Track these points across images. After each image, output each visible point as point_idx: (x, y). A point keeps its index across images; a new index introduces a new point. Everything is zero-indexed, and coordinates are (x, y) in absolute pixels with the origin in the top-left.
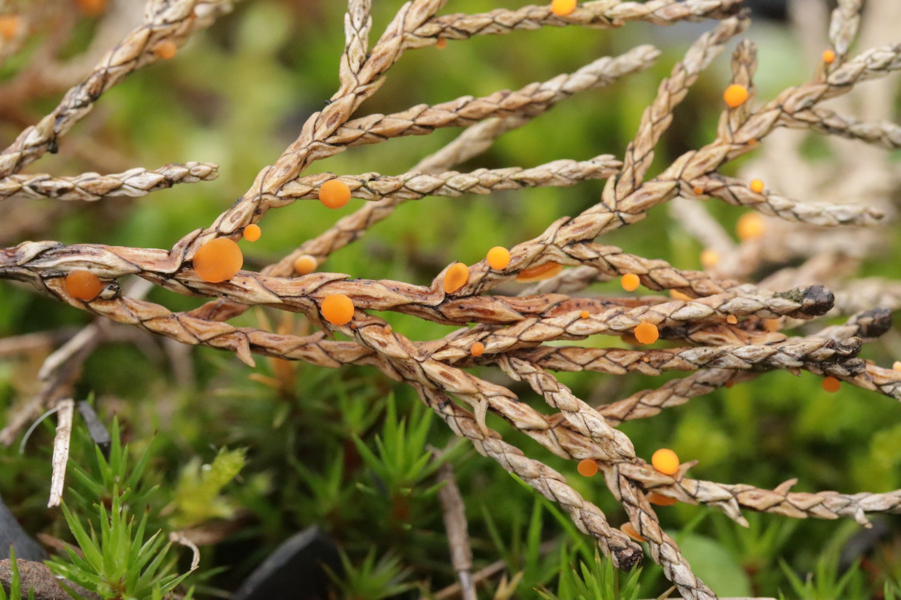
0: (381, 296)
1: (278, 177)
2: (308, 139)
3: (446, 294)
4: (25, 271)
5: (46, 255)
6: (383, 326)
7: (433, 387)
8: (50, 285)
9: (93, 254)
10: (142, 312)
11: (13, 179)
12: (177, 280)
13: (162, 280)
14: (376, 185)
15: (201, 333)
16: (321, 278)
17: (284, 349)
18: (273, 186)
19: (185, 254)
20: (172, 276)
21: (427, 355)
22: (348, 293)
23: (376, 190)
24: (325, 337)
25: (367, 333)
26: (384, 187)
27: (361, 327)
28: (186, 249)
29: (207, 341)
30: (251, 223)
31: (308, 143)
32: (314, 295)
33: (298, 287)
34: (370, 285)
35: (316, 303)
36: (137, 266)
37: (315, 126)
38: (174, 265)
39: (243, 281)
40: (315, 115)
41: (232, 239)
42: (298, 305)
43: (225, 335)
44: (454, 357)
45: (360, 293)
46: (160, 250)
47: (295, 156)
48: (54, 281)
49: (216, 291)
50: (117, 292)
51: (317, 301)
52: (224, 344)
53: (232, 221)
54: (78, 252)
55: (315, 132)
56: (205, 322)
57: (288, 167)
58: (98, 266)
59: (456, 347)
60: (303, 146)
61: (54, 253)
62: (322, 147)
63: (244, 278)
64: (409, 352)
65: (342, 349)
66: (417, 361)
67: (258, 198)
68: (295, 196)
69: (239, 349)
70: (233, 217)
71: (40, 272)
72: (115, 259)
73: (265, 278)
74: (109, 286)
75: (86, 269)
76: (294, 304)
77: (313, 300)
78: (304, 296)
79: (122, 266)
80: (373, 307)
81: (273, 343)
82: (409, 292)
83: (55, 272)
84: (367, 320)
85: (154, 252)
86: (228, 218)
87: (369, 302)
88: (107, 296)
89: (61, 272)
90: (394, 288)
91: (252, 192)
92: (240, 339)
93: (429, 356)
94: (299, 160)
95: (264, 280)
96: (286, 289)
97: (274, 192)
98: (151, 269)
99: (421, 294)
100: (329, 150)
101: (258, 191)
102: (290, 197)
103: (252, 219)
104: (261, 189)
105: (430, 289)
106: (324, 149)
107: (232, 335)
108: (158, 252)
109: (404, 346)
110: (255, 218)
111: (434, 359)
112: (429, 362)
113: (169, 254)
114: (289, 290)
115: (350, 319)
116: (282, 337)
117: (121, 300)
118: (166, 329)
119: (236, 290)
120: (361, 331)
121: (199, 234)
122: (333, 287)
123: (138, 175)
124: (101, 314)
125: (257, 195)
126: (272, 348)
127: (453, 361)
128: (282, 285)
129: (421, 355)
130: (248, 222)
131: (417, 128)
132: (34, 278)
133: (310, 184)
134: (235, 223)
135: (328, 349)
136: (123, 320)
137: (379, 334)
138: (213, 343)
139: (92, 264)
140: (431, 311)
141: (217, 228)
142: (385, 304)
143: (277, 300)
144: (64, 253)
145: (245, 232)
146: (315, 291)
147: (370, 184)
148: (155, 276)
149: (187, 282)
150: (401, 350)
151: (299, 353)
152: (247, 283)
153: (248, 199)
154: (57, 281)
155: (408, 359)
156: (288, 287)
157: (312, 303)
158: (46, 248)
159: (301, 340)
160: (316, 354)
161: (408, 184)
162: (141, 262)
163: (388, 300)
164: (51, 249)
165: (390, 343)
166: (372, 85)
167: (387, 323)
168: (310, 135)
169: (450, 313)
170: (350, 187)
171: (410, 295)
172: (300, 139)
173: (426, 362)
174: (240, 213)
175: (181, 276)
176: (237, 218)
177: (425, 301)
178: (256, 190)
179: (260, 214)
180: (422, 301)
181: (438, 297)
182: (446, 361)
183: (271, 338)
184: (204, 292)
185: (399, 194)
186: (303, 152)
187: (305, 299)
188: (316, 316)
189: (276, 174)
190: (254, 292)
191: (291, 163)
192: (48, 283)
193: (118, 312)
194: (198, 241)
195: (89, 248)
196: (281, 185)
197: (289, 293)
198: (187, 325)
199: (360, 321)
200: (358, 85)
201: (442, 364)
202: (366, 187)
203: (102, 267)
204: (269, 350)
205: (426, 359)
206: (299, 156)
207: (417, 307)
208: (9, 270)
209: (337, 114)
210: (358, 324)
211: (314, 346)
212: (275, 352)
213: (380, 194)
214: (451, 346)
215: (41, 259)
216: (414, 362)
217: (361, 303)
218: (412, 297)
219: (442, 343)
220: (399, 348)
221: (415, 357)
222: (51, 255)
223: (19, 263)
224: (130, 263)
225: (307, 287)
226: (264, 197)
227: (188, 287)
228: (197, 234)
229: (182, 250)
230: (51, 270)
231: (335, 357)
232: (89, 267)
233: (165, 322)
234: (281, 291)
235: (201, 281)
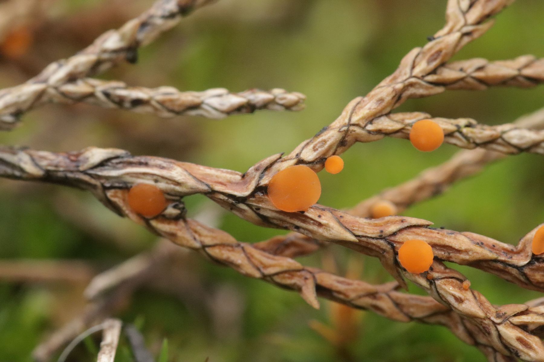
0: (463, 248)
1: (370, 109)
2: (405, 74)
3: (533, 255)
4: (86, 178)
5: (113, 163)
6: (461, 281)
7: (506, 353)
8: (112, 196)
9: (163, 168)
10: (206, 236)
11: (86, 83)
12: (249, 206)
13: (232, 204)
14: (472, 132)
15: (266, 267)
16: (402, 221)
17: (352, 295)
18: (363, 118)
19: (260, 178)
20: (243, 200)
21: (505, 318)
22: (429, 240)
23: (471, 137)
24: (397, 288)
25: (443, 286)
26: (480, 135)
27: (438, 279)
28: (262, 173)
29: (271, 276)
30: (334, 154)
31: (405, 78)
32: (393, 238)
33: (376, 228)
34: (453, 235)
35: (393, 248)
36: (207, 185)
37: (414, 62)
38: (247, 189)
39: (318, 214)
40: (415, 51)
41: (312, 168)
42: (374, 248)
43: (291, 272)
44: (533, 323)
45: (442, 243)
46: (233, 171)
47: (390, 89)
48: (116, 192)
49: (288, 223)
50: (182, 212)
51: (395, 245)
52: (289, 282)
53: (315, 149)
54: (146, 164)
55: (413, 67)
56: (271, 256)
57: (381, 100)
58: (165, 181)
59: (537, 314)
60: (400, 80)
61: (120, 163)
62: (419, 84)
63: (320, 211)
64: (486, 311)
65: (414, 302)
66: (493, 322)
67: (345, 128)
68: (384, 132)
69: (304, 288)
70: (316, 145)
71: (103, 181)
72: (185, 175)
73: (342, 215)
74: (173, 204)
75: (152, 183)
76: (370, 246)
77: (390, 243)
78: (381, 238)
79: (192, 183)
80: (454, 260)
81: (341, 287)
82: (493, 249)
83: (119, 183)
84: (445, 273)
85: (227, 173)
86: (311, 146)
87: (449, 254)
88: (170, 215)
89: (125, 183)
90: (478, 241)
91: (339, 122)
92: (306, 279)
93: (507, 319)
94: (394, 94)
95: (341, 217)
96: (363, 228)
97: (362, 124)
98: (221, 190)
99: (507, 251)
100: (427, 88)
101: (347, 121)
102: (379, 132)
103: (336, 150)
104: (350, 120)
105: (516, 249)
106: (421, 86)
107: (299, 274)
108: (231, 173)
109: (481, 304)
110: (339, 150)
111: (511, 323)
112: (507, 325)
113: (243, 177)
114: (365, 230)
115: (427, 269)
116: (350, 281)
117: (185, 221)
118: (228, 258)
119: (309, 223)
120: (438, 283)
121: (278, 159)
122: (413, 232)
123: (220, 96)
124: (163, 234)
125: (345, 126)
126: (339, 292)
127: (532, 327)
128: (360, 223)
129: (498, 316)
130: (331, 152)
131: (521, 79)
132: (94, 187)
133: (402, 121)
134: (317, 152)
135: (398, 301)
136: (185, 242)
137: (456, 289)
138: (277, 279)
139: (159, 178)
140: (514, 272)
141: (297, 155)
142: (467, 257)
143: (352, 238)
144: (130, 164)
145: (327, 163)
146: (394, 234)
147: (465, 130)
148: (226, 198)
149: (258, 209)
150: (478, 308)
151: (368, 301)
152: (323, 217)
153: (334, 129)
154: (119, 193)
155: (484, 319)
156: (365, 227)
157: (389, 246)
158: (112, 156)
159: (371, 287)
160: (385, 304)
161: (505, 136)
162: (212, 182)
163: (470, 253)
164: (117, 157)
165: (467, 299)
166: (481, 27)
167: (466, 279)
168: (408, 70)
169: (535, 276)
170: (444, 130)
171: (495, 251)
172: (397, 73)
173: (503, 325)
174: (325, 142)
175: (253, 201)
176: (320, 147)
177: (510, 260)
178: (344, 120)
179: (345, 146)
180: (507, 259)
181: (524, 258)
182: (524, 327)
183: (339, 282)
184: (275, 222)
185: (494, 146)
186: (399, 86)
187: (382, 242)
188: (391, 261)
189: (368, 106)
190: (329, 227)
191: (385, 96)
192: (110, 194)
193: (180, 234)
194: (276, 166)
195: (159, 161)
196: (371, 119)
197: (366, 233)
198: (252, 256)
199: (438, 272)
200: (466, 25)
201: (520, 330)
202: (461, 133)
203: (169, 182)
204: (335, 294)
205: (504, 321)
206: (394, 90)
207: (500, 266)
208: (70, 175)
209: (439, 52)
210: (435, 275)
211: (384, 296)
212: (341, 296)
213: (474, 143)
214: (531, 312)
215: (106, 167)
216: (491, 323)
217: (441, 254)
218: (497, 253)
219: (522, 307)
220: (476, 306)
221: (492, 318)
222: (117, 163)
223: (81, 169)
224: (201, 181)
225: (387, 229)
226: (352, 128)
227: (259, 215)
228: (275, 159)
229: (258, 174)
230: (114, 180)
231: (405, 310)
232: (156, 181)
233: (229, 251)
234: (358, 230)
235: (274, 209)
